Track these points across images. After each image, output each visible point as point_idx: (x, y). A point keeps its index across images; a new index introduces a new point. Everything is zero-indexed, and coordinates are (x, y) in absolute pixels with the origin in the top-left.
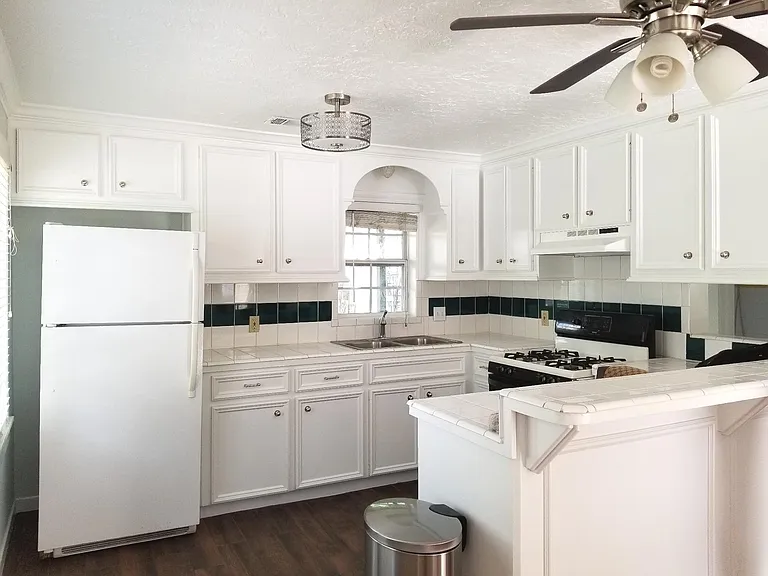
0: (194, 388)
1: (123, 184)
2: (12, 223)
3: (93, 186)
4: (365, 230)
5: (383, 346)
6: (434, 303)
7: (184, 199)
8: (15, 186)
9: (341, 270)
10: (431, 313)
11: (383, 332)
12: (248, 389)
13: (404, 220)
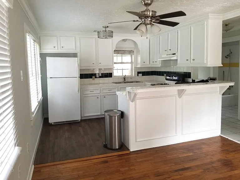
0: (78, 91)
1: (62, 47)
2: (40, 57)
3: (56, 48)
4: (121, 55)
5: (124, 83)
6: (139, 73)
7: (76, 50)
8: (40, 49)
9: (113, 65)
10: (138, 75)
11: (125, 80)
12: (91, 92)
13: (130, 52)
